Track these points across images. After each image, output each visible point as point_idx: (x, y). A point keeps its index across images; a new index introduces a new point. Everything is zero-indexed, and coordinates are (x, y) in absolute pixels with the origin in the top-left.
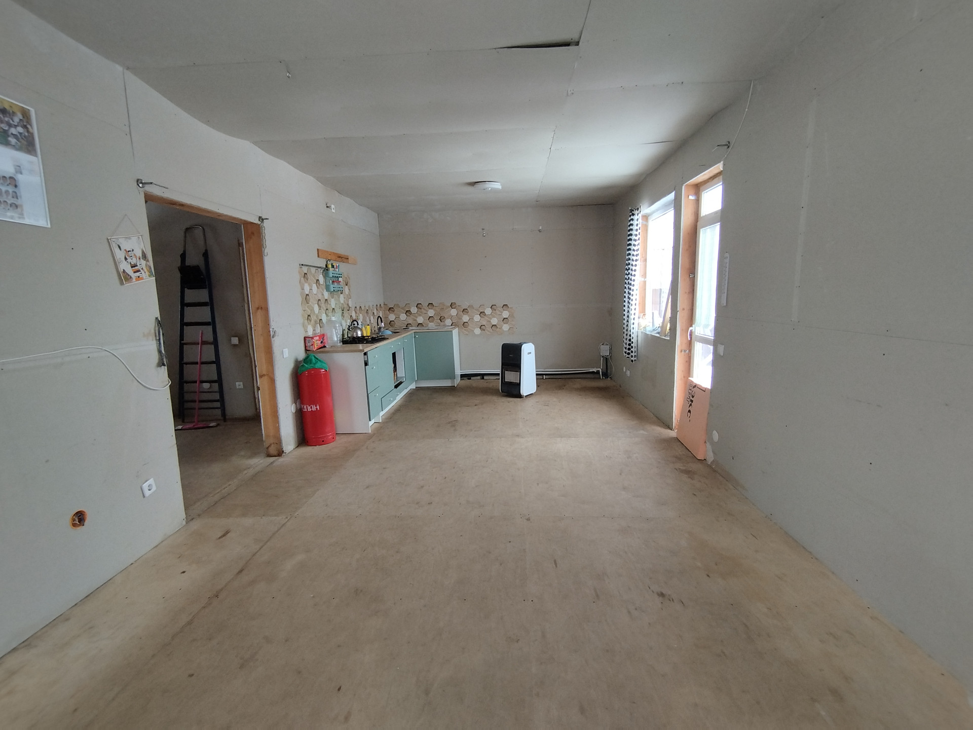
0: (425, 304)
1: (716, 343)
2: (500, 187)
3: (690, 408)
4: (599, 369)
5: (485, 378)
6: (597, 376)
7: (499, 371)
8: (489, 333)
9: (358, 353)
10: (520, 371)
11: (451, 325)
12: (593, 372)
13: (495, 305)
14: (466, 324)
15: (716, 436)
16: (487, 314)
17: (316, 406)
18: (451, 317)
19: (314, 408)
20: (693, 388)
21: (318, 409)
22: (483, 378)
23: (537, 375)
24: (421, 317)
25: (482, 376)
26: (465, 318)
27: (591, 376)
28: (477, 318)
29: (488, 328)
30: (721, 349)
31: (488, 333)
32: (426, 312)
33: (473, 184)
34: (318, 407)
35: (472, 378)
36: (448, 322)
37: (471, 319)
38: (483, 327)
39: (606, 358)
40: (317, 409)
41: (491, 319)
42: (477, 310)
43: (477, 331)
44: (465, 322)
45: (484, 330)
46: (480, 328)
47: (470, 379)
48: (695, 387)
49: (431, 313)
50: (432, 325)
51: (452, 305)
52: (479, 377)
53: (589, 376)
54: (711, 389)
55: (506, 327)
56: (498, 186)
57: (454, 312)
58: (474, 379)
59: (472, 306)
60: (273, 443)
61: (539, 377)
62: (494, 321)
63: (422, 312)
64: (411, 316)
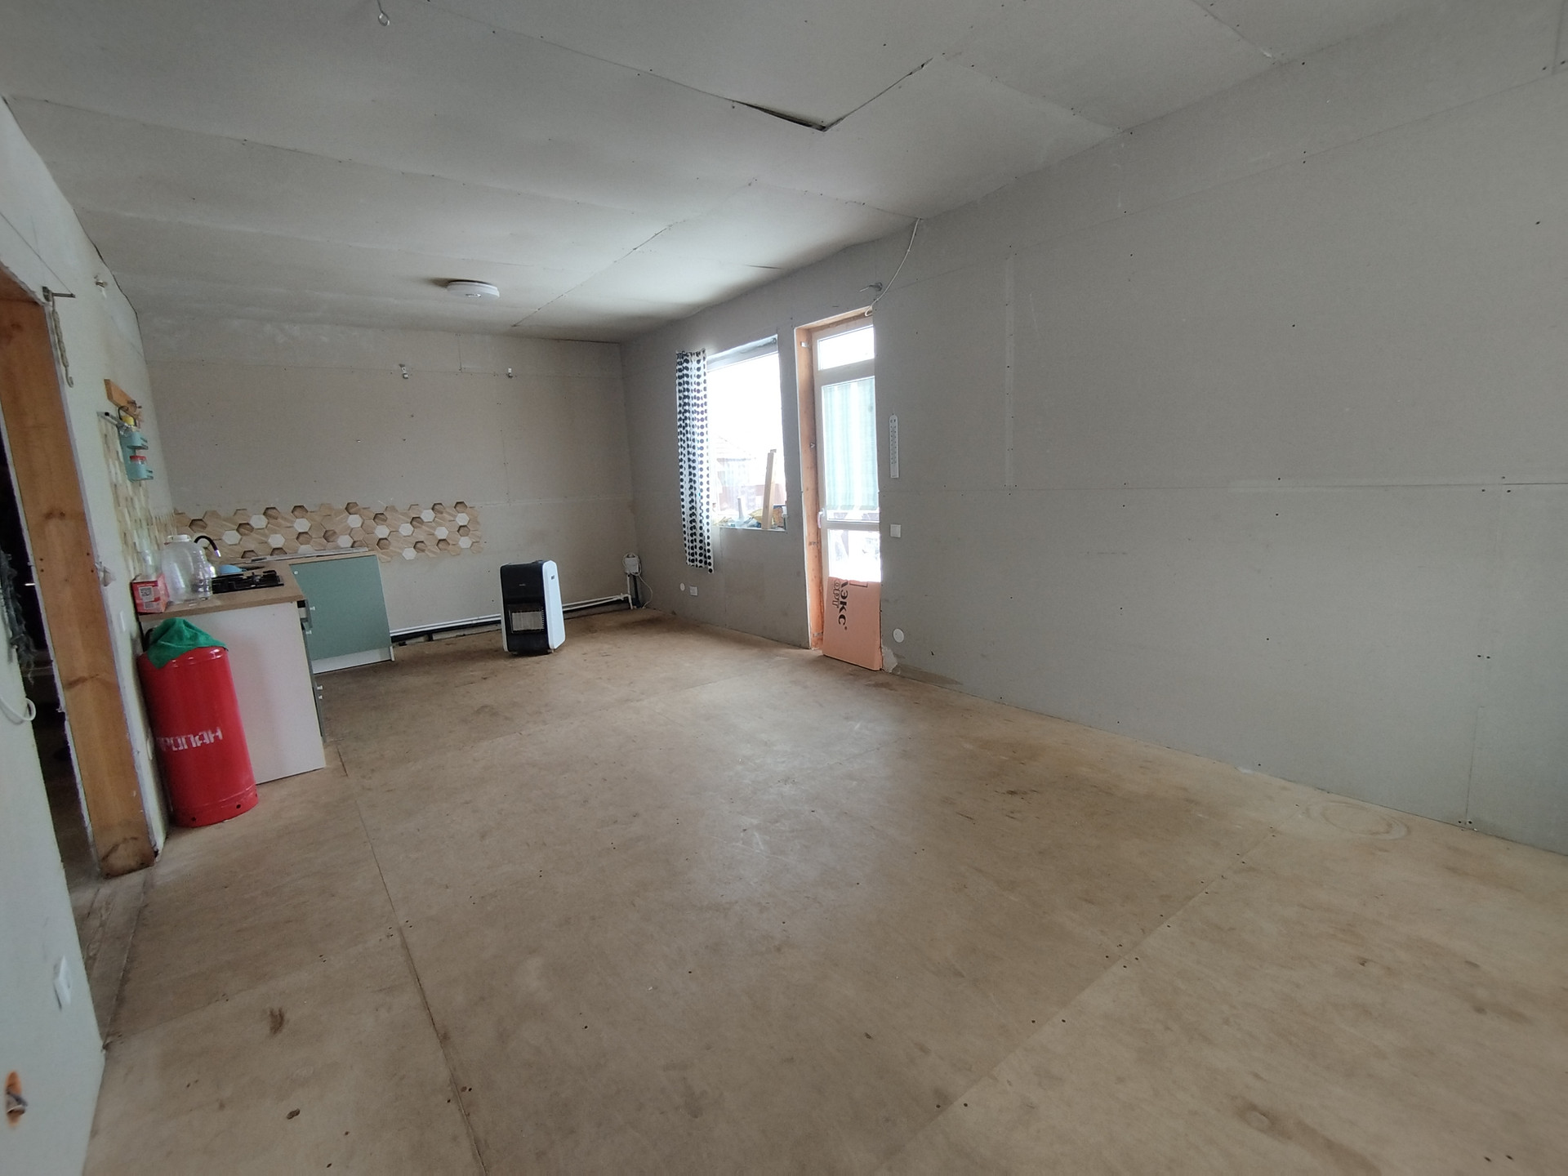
0: (285, 508)
1: (884, 526)
2: (497, 294)
3: (843, 612)
4: (626, 595)
5: (435, 637)
6: (624, 606)
7: (500, 615)
8: (434, 556)
9: (286, 604)
10: (544, 609)
11: (352, 547)
12: (619, 602)
13: (441, 504)
14: (382, 541)
15: (899, 635)
16: (425, 521)
17: (214, 731)
18: (351, 532)
19: (209, 738)
20: (842, 586)
21: (221, 737)
22: (430, 639)
23: (564, 612)
24: (278, 536)
25: (429, 635)
26: (382, 531)
27: (615, 607)
28: (406, 529)
29: (430, 544)
30: (896, 530)
31: (431, 555)
32: (289, 525)
33: (446, 283)
34: (219, 734)
35: (407, 642)
36: (344, 541)
37: (394, 531)
38: (419, 545)
39: (634, 576)
40: (216, 738)
41: (434, 529)
42: (404, 514)
43: (410, 553)
44: (380, 539)
45: (423, 551)
46: (414, 547)
47: (404, 644)
48: (845, 584)
49: (302, 525)
50: (305, 549)
51: (349, 508)
52: (421, 639)
53: (610, 608)
54: (882, 582)
55: (465, 542)
56: (493, 291)
57: (354, 521)
58: (412, 645)
59: (394, 507)
60: (125, 840)
61: (568, 616)
62: (442, 533)
63: (279, 526)
64: (253, 535)
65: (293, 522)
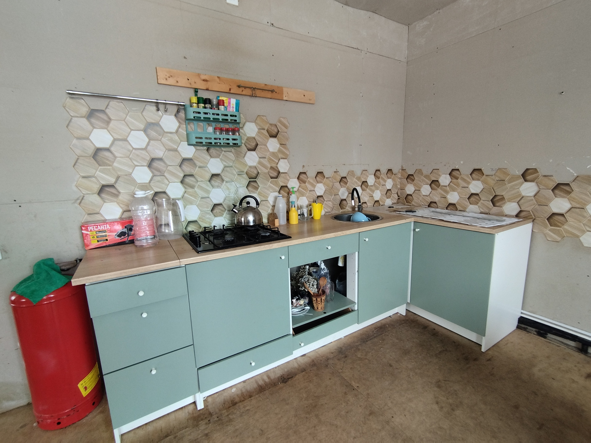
0: (467, 171)
14: (556, 218)
18: (520, 199)
24: (455, 193)
32: (466, 185)
49: (476, 186)
51: (526, 175)
57: (529, 189)
63: (458, 185)
64: (439, 190)
65: (469, 183)
